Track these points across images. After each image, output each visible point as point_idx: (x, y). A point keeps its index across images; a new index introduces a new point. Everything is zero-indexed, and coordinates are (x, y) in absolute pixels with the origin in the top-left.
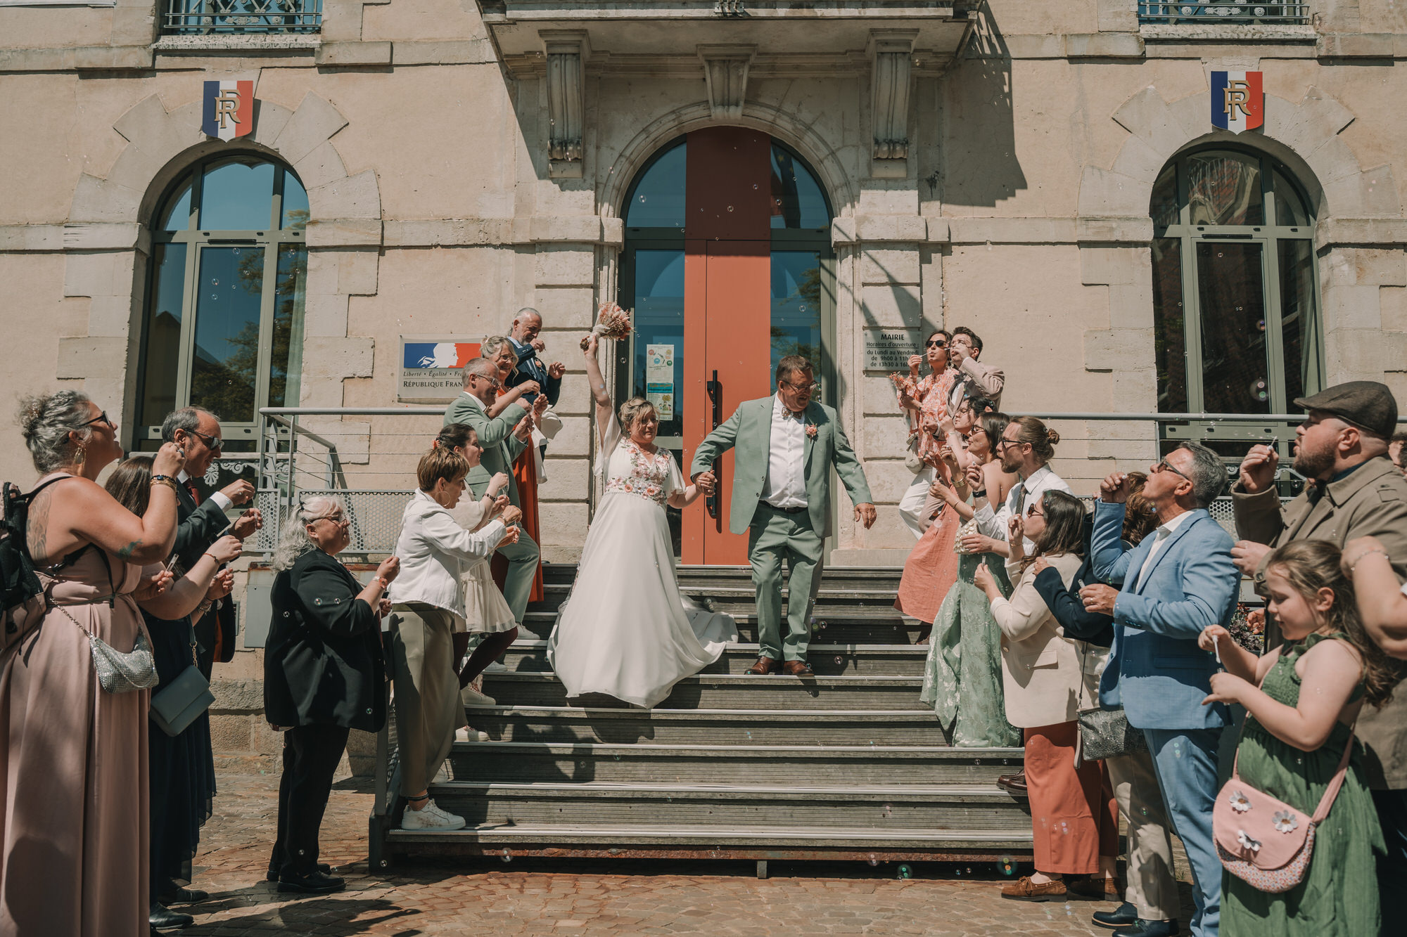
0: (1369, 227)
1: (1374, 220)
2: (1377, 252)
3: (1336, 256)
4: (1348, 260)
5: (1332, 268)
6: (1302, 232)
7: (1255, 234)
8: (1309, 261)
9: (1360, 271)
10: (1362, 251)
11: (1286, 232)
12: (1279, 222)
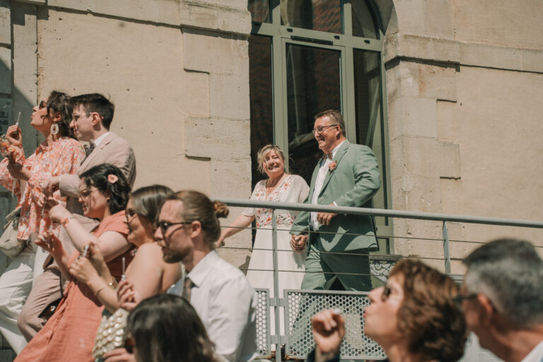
0: (430, 44)
1: (434, 39)
2: (435, 68)
3: (403, 68)
4: (413, 74)
5: (399, 79)
6: (374, 45)
7: (336, 42)
8: (377, 73)
9: (422, 84)
10: (423, 67)
11: (360, 43)
12: (355, 34)
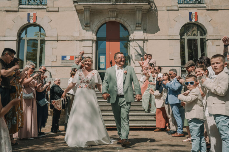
0: (214, 36)
1: (215, 35)
2: (216, 40)
3: (209, 41)
4: (211, 42)
5: (208, 43)
6: (204, 37)
7: (196, 38)
8: (205, 42)
9: (213, 43)
10: (213, 40)
12: (200, 36)
